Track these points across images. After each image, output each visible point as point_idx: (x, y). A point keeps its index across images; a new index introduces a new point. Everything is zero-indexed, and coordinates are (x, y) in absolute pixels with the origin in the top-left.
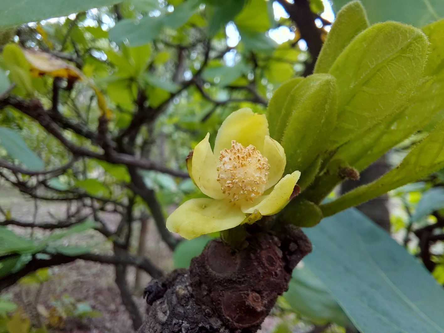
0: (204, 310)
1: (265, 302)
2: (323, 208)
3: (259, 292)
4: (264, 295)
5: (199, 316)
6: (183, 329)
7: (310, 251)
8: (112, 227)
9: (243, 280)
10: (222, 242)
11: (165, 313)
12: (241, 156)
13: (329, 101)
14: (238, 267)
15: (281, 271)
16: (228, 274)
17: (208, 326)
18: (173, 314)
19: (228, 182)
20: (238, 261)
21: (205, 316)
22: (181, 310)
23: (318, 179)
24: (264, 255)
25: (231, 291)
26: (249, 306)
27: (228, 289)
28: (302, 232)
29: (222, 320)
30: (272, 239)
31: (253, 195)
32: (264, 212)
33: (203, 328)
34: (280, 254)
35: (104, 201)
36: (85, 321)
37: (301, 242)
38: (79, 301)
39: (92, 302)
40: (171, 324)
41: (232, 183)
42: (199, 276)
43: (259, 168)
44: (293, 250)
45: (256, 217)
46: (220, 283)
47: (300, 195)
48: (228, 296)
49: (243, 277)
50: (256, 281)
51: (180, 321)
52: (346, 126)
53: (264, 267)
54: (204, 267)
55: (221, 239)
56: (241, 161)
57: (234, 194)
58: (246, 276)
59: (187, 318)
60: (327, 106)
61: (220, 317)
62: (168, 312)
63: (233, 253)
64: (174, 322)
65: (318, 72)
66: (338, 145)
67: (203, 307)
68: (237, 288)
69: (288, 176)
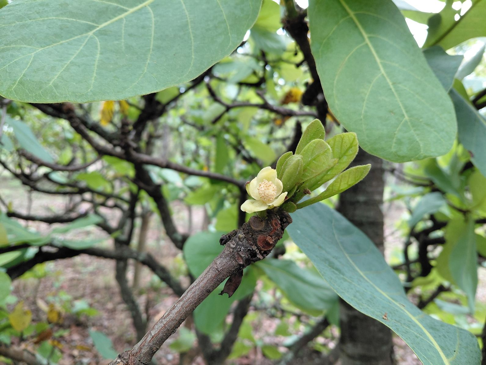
0: (250, 243)
1: (273, 240)
2: (297, 205)
3: (271, 236)
4: (273, 238)
5: (248, 245)
6: (242, 250)
7: (292, 222)
9: (265, 231)
10: (257, 217)
11: (234, 244)
12: (267, 186)
13: (300, 166)
14: (263, 226)
15: (279, 228)
16: (260, 228)
17: (251, 249)
18: (238, 244)
19: (263, 194)
20: (264, 224)
21: (250, 245)
22: (241, 243)
23: (295, 193)
24: (274, 222)
25: (261, 235)
26: (267, 241)
27: (260, 234)
28: (289, 214)
29: (257, 247)
30: (277, 216)
31: (271, 199)
32: (275, 205)
33: (249, 250)
34: (280, 222)
36: (82, 319)
37: (288, 218)
38: (76, 298)
39: (89, 300)
40: (237, 248)
41: (264, 195)
42: (248, 230)
43: (274, 190)
44: (285, 221)
45: (272, 206)
46: (257, 232)
47: (288, 199)
48: (260, 237)
49: (266, 230)
50: (270, 232)
51: (241, 247)
52: (307, 174)
53: (273, 226)
54: (250, 226)
55: (257, 216)
56: (268, 187)
57: (265, 199)
58: (266, 229)
59: (243, 245)
60: (299, 168)
61: (256, 245)
62: (235, 244)
63: (262, 221)
64: (238, 247)
65: (296, 154)
66: (303, 181)
67: (250, 242)
68: (263, 234)
69: (283, 193)
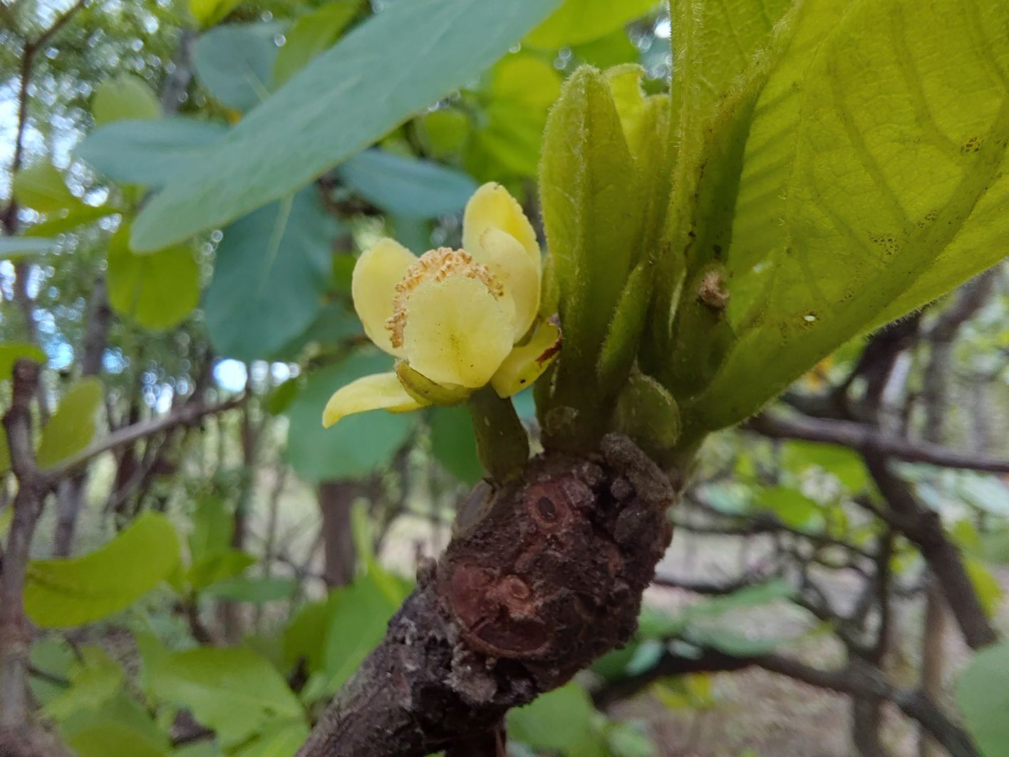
3: (524, 578)
4: (535, 586)
5: (432, 616)
6: (408, 637)
8: (843, 606)
9: (482, 542)
14: (484, 517)
15: (570, 534)
20: (491, 506)
24: (534, 496)
25: (467, 563)
35: (821, 541)
37: (635, 478)
48: (462, 574)
50: (513, 549)
51: (408, 621)
59: (416, 615)
63: (493, 491)
64: (401, 621)
68: (474, 558)
